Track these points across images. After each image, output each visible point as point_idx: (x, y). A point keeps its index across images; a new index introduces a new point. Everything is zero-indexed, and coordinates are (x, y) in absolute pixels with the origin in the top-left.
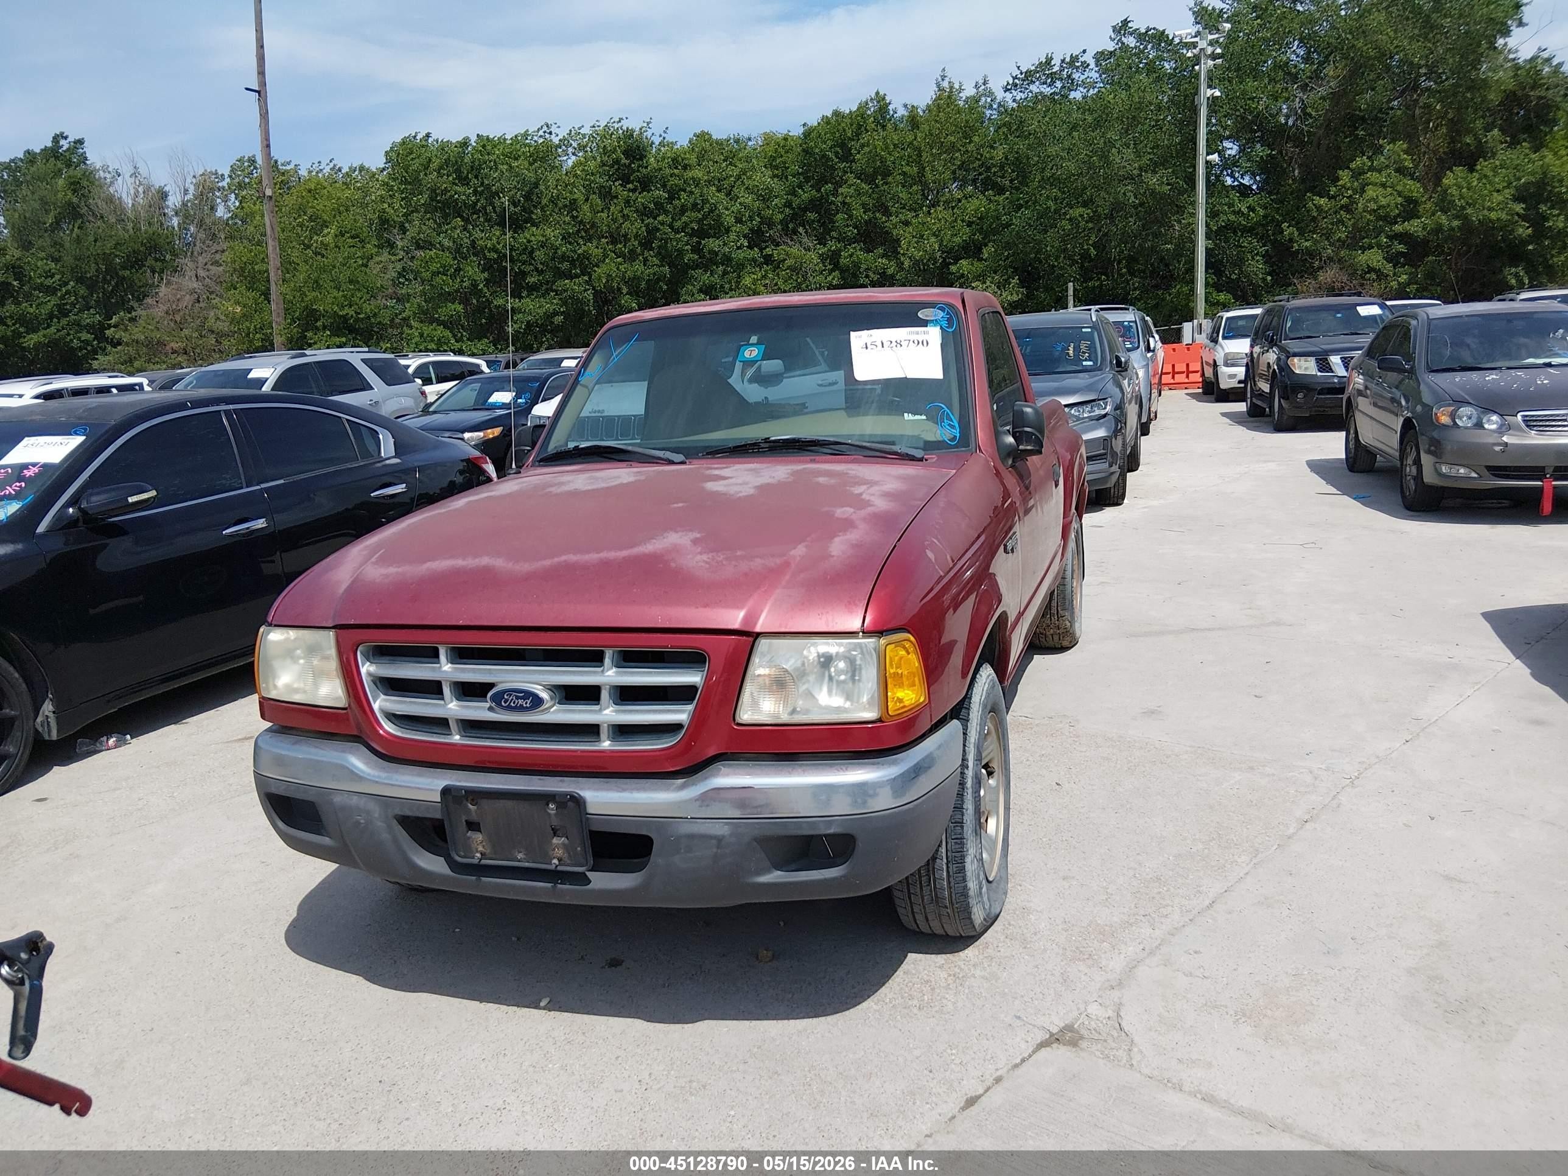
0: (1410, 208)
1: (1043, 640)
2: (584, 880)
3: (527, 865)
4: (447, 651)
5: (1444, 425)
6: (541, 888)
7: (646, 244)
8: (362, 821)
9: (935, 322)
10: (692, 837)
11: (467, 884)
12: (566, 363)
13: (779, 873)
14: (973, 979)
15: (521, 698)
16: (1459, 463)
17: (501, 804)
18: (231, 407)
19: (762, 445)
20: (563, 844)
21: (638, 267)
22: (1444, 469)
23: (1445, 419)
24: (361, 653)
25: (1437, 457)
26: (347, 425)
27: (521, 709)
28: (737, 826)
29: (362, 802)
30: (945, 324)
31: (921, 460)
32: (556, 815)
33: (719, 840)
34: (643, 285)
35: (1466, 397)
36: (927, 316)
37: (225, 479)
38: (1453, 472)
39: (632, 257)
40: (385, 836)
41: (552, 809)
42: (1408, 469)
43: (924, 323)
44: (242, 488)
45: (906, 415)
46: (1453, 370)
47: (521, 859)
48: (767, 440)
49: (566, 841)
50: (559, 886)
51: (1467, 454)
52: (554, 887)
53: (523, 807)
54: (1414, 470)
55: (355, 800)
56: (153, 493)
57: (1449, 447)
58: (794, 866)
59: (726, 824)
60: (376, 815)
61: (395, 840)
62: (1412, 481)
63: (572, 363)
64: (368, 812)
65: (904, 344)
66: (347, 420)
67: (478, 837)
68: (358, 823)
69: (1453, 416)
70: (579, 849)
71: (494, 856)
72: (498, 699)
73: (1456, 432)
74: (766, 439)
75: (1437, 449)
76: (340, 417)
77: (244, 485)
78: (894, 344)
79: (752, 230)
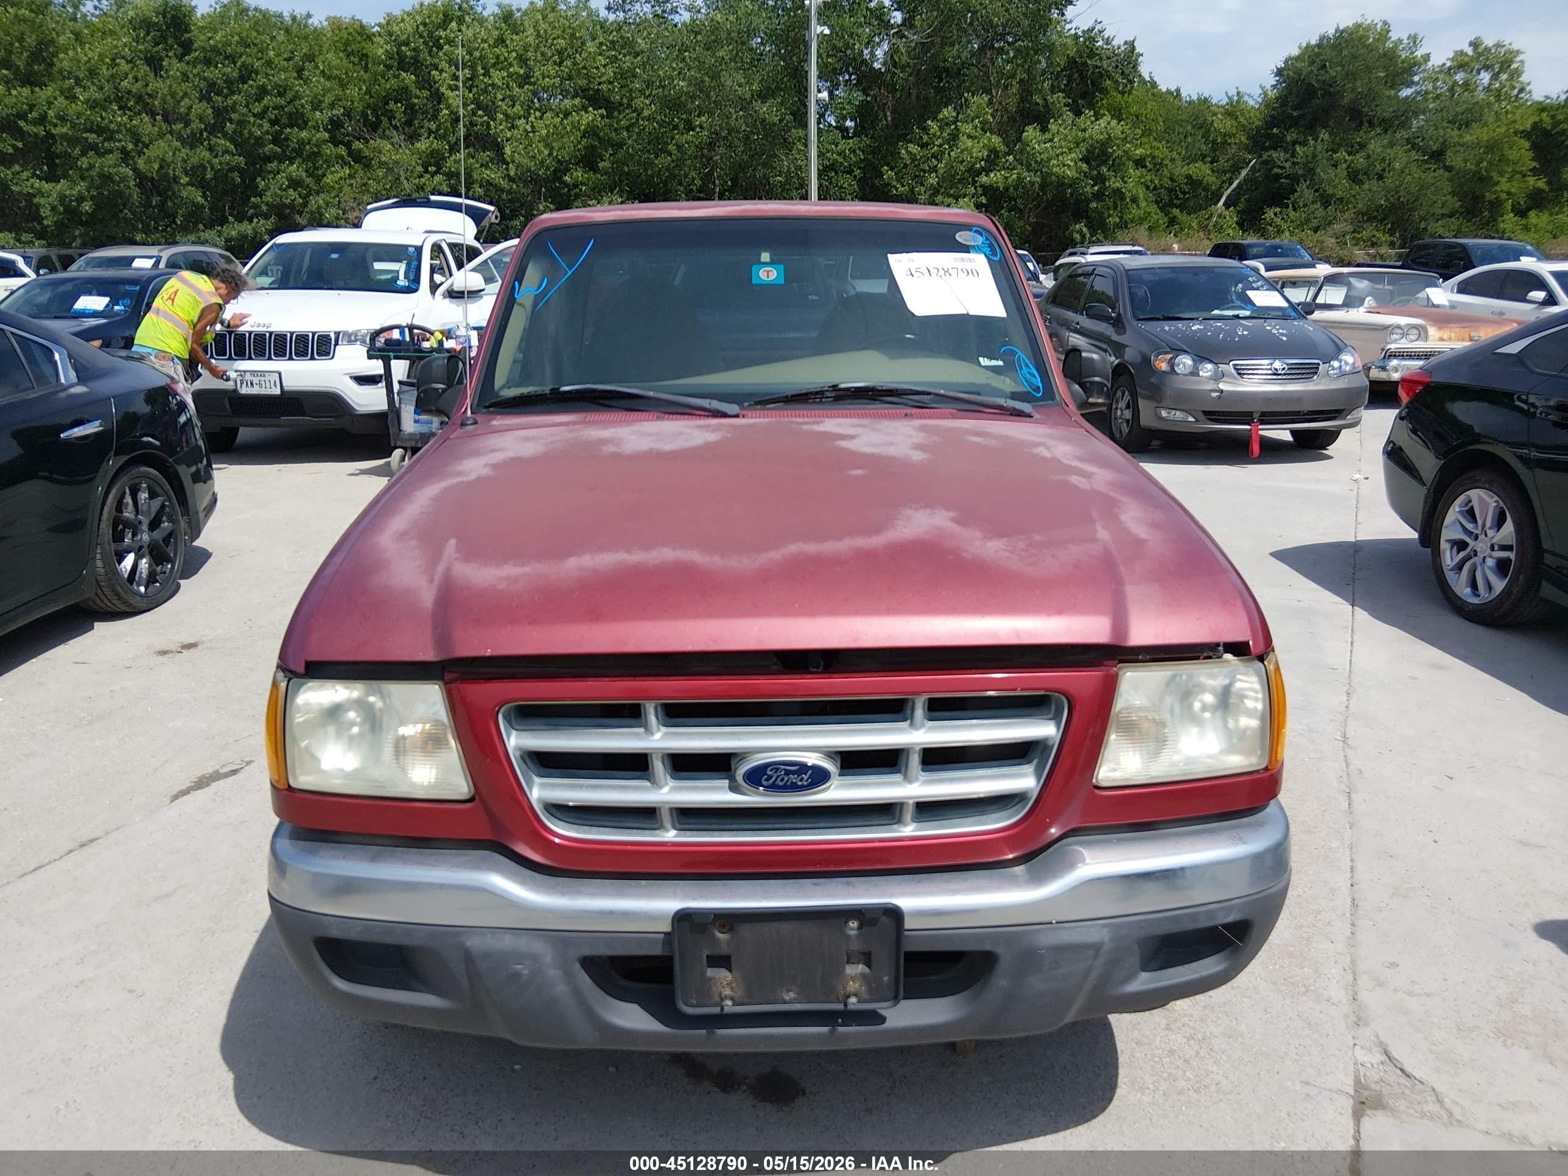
0: (992, 160)
2: (877, 1018)
3: (799, 1007)
4: (656, 709)
5: (1163, 372)
6: (813, 1035)
7: (215, 129)
8: (526, 972)
9: (977, 249)
10: (1060, 949)
11: (693, 1041)
12: (138, 263)
13: (1145, 976)
15: (793, 773)
16: (1180, 407)
17: (767, 928)
20: (863, 976)
21: (202, 154)
22: (1164, 413)
23: (1164, 366)
24: (504, 717)
25: (1157, 402)
27: (794, 788)
28: (1118, 927)
29: (523, 943)
30: (988, 250)
31: (1030, 415)
32: (857, 936)
33: (1096, 948)
34: (209, 175)
35: (1183, 346)
36: (965, 240)
38: (1171, 417)
39: (193, 141)
40: (561, 989)
41: (853, 929)
42: (1119, 413)
43: (965, 249)
45: (981, 359)
46: (1158, 319)
47: (790, 1000)
48: (835, 387)
49: (867, 970)
50: (841, 1029)
51: (1184, 400)
52: (832, 1032)
53: (809, 930)
54: (1128, 414)
55: (508, 942)
57: (1168, 392)
59: (1104, 926)
60: (548, 959)
61: (577, 992)
62: (1125, 425)
63: (148, 264)
64: (535, 958)
67: (722, 975)
68: (516, 976)
69: (1171, 364)
70: (886, 978)
71: (746, 1000)
72: (757, 777)
73: (1174, 377)
74: (833, 386)
75: (1156, 393)
78: (941, 272)
79: (331, 120)
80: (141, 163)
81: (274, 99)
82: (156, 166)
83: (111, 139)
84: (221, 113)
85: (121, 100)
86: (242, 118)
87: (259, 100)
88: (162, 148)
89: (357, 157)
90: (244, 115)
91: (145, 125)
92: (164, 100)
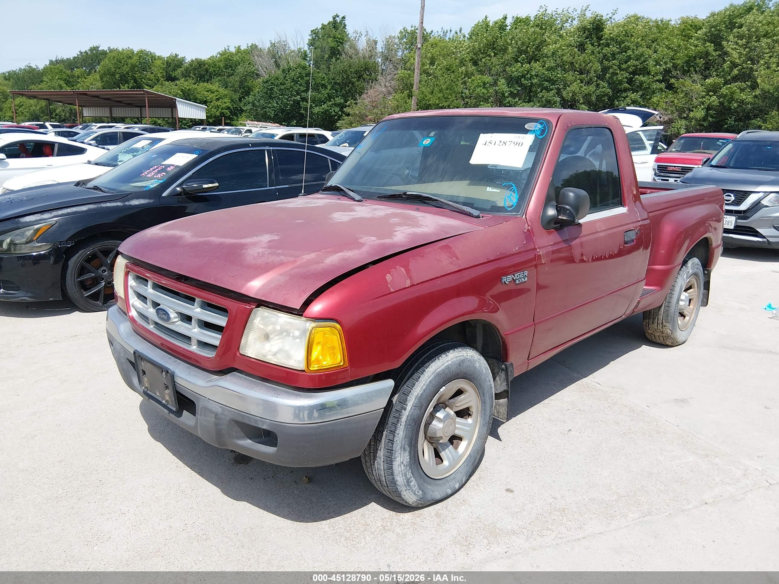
1: (654, 338)
2: (180, 414)
4: (151, 283)
8: (118, 357)
10: (205, 409)
13: (250, 441)
14: (391, 532)
15: (164, 314)
17: (149, 365)
18: (271, 148)
19: (404, 196)
24: (131, 276)
26: (329, 162)
27: (164, 320)
31: (478, 217)
32: (165, 378)
33: (215, 414)
34: (593, 99)
36: (530, 127)
37: (259, 182)
39: (590, 83)
41: (164, 375)
44: (267, 187)
45: (488, 187)
47: (158, 395)
48: (405, 194)
50: (171, 414)
52: (169, 414)
53: (155, 370)
55: (118, 346)
56: (217, 184)
58: (258, 440)
59: (221, 407)
60: (122, 356)
61: (128, 370)
64: (120, 353)
65: (508, 144)
66: (330, 160)
67: (146, 379)
70: (173, 398)
72: (158, 312)
76: (327, 158)
77: (268, 186)
78: (502, 143)
79: (665, 70)
80: (564, 94)
81: (634, 61)
82: (571, 95)
83: (553, 84)
84: (605, 70)
85: (562, 66)
86: (614, 71)
87: (626, 62)
88: (574, 87)
89: (670, 87)
90: (616, 70)
91: (570, 76)
92: (580, 65)
